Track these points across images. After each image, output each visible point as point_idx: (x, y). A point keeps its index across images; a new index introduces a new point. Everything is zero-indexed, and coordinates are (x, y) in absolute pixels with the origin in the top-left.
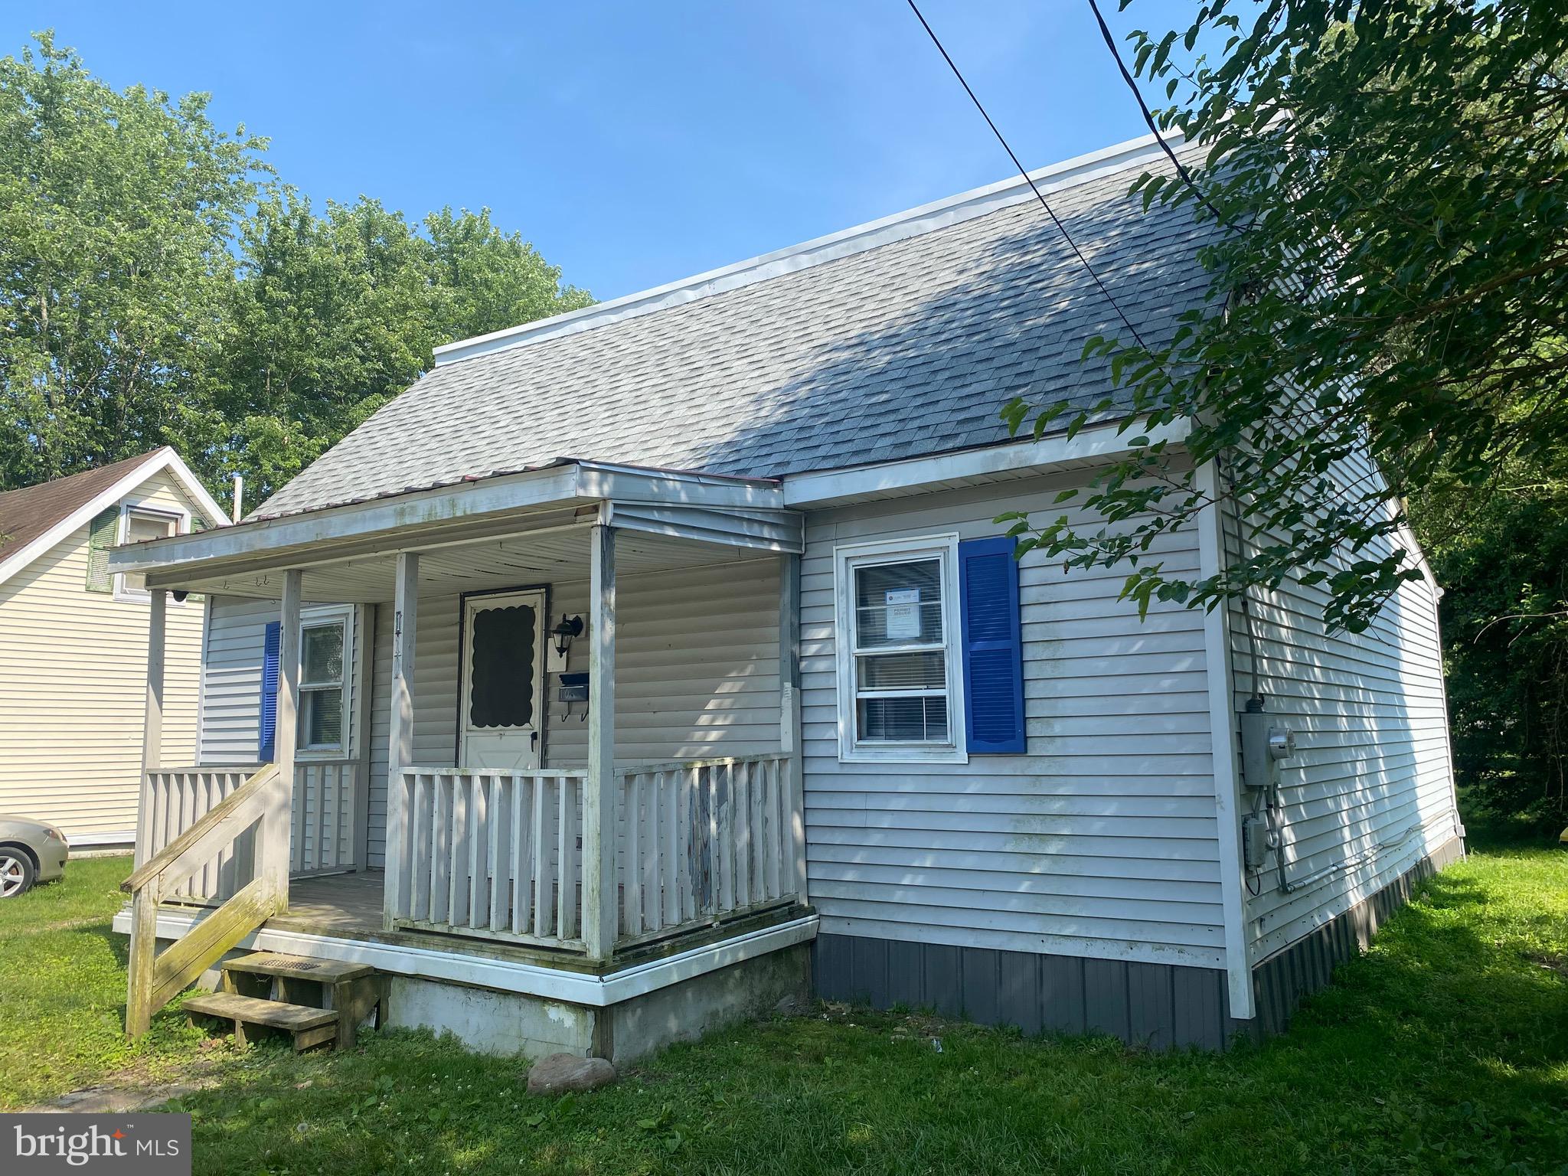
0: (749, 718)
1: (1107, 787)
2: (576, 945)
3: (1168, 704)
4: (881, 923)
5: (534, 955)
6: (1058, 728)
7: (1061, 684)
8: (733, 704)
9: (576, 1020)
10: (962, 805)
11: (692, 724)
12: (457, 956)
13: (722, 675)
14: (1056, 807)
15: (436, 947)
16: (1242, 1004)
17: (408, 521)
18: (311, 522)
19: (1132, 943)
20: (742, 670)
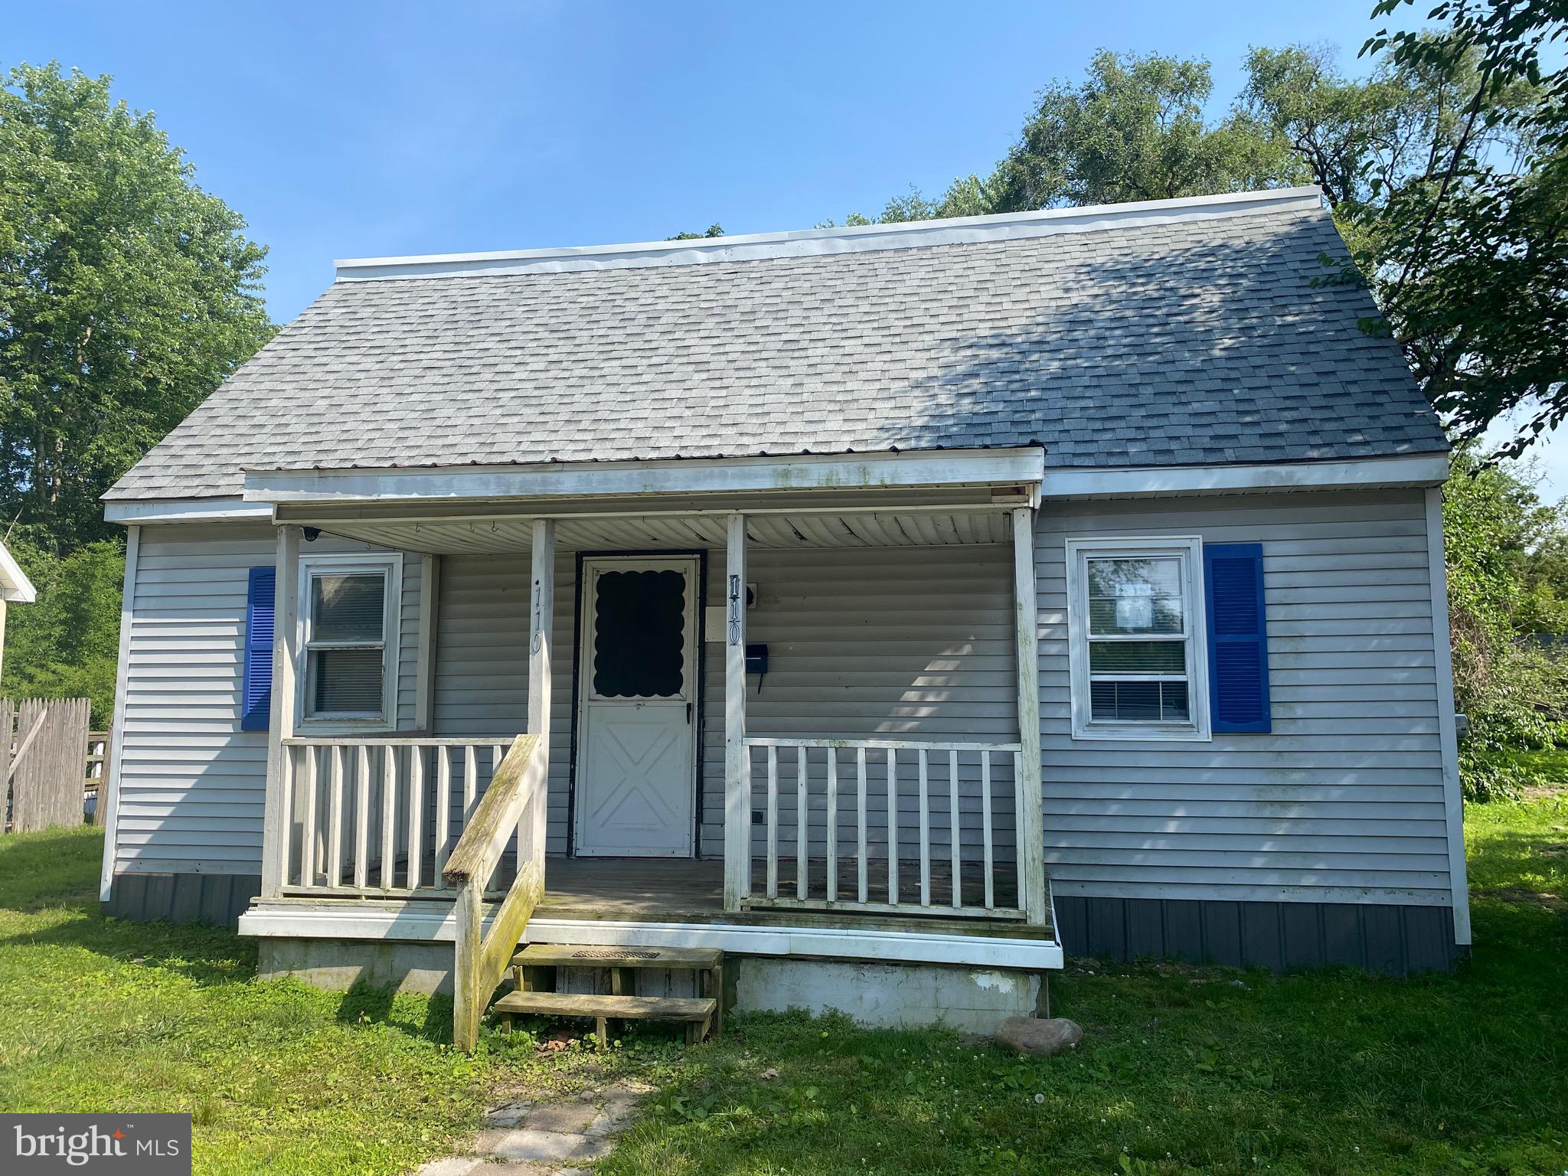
0: (966, 695)
1: (1345, 761)
2: (1010, 913)
3: (1400, 693)
4: (1118, 885)
5: (961, 925)
6: (1300, 711)
7: (1301, 674)
8: (948, 681)
9: (1016, 986)
10: (1206, 777)
11: (897, 700)
13: (934, 654)
14: (1296, 777)
16: (1464, 935)
19: (1366, 890)
20: (958, 649)
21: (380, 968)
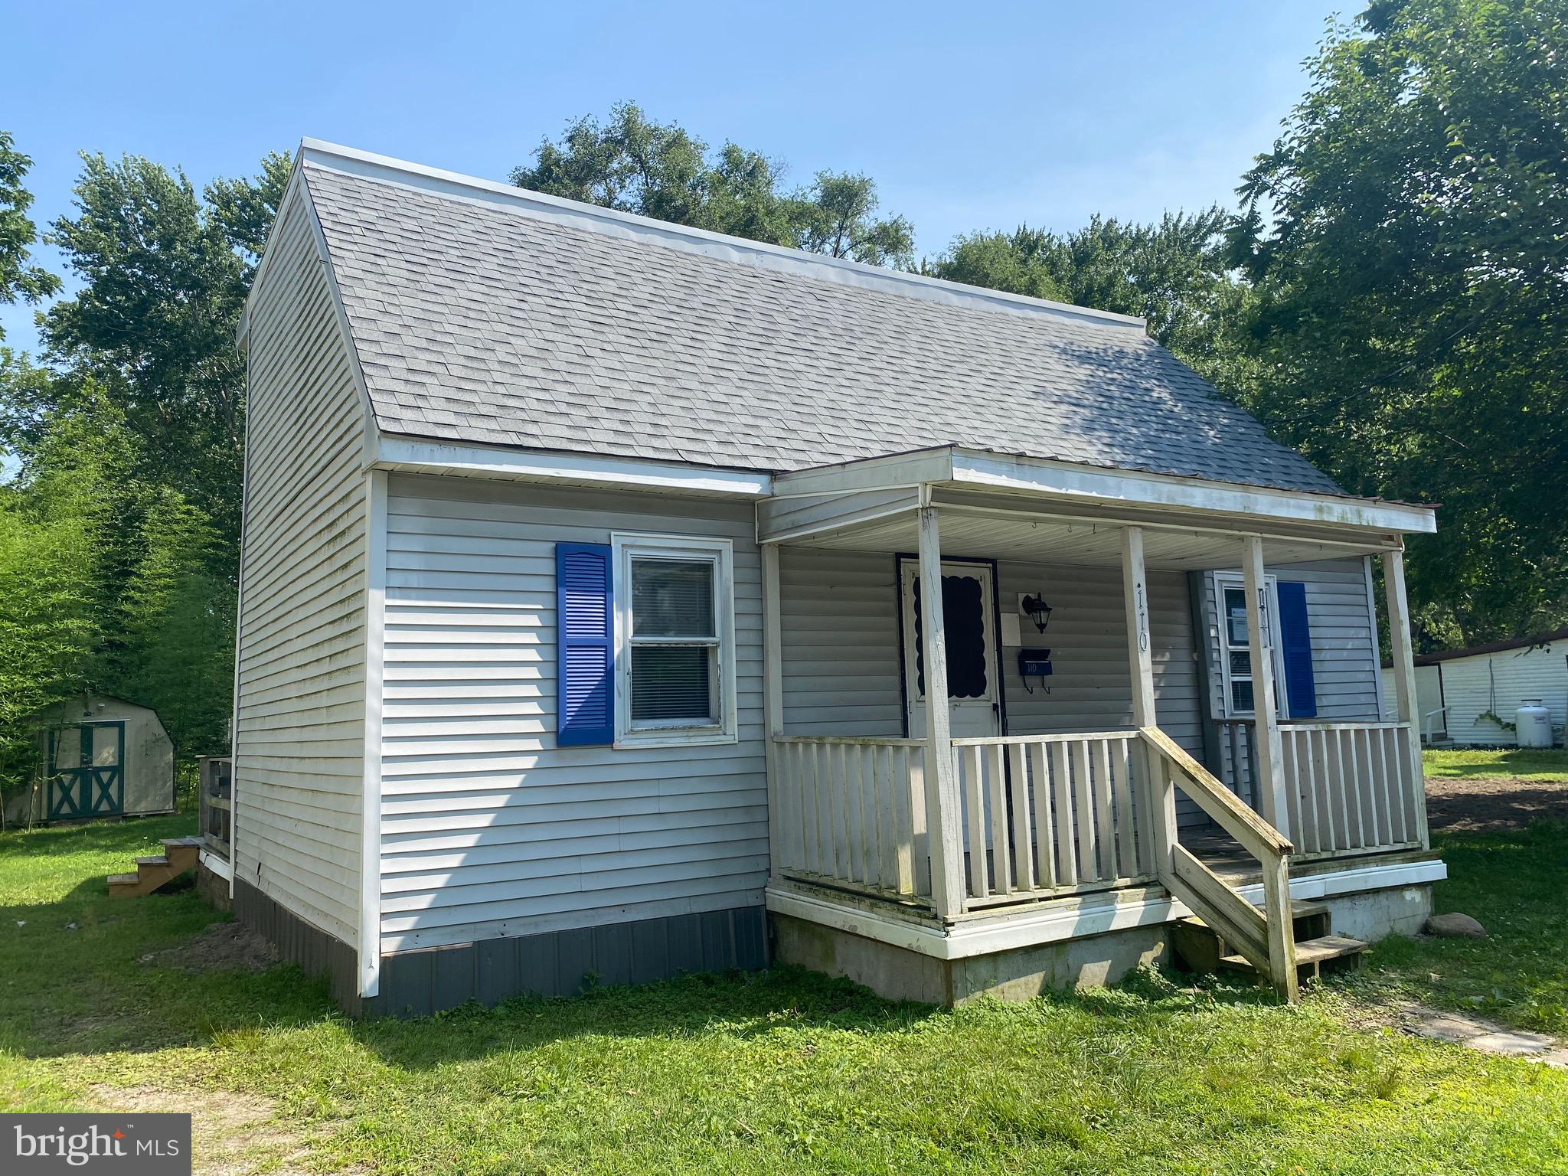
2: (1416, 845)
5: (1400, 857)
9: (1422, 897)
12: (1354, 871)
15: (1334, 869)
17: (1326, 518)
18: (1240, 494)
21: (1060, 971)
